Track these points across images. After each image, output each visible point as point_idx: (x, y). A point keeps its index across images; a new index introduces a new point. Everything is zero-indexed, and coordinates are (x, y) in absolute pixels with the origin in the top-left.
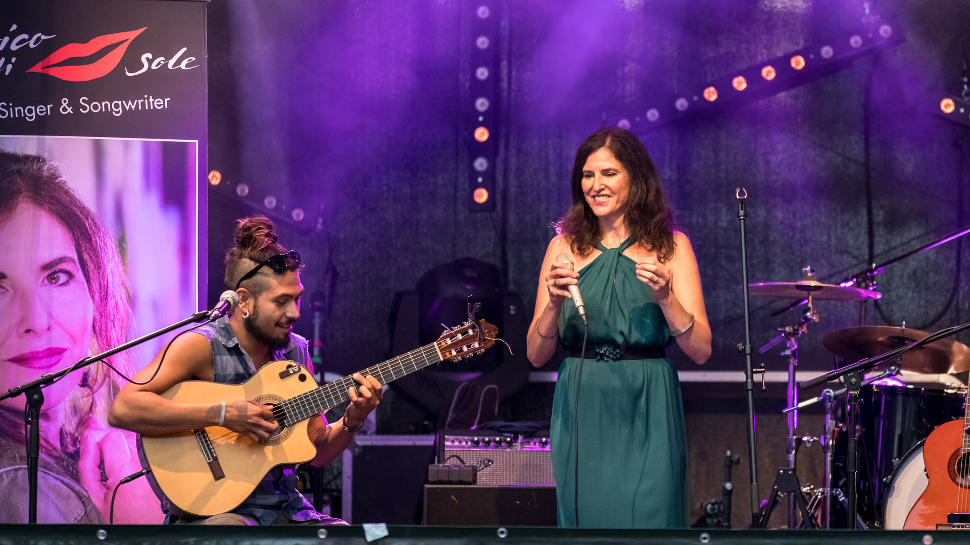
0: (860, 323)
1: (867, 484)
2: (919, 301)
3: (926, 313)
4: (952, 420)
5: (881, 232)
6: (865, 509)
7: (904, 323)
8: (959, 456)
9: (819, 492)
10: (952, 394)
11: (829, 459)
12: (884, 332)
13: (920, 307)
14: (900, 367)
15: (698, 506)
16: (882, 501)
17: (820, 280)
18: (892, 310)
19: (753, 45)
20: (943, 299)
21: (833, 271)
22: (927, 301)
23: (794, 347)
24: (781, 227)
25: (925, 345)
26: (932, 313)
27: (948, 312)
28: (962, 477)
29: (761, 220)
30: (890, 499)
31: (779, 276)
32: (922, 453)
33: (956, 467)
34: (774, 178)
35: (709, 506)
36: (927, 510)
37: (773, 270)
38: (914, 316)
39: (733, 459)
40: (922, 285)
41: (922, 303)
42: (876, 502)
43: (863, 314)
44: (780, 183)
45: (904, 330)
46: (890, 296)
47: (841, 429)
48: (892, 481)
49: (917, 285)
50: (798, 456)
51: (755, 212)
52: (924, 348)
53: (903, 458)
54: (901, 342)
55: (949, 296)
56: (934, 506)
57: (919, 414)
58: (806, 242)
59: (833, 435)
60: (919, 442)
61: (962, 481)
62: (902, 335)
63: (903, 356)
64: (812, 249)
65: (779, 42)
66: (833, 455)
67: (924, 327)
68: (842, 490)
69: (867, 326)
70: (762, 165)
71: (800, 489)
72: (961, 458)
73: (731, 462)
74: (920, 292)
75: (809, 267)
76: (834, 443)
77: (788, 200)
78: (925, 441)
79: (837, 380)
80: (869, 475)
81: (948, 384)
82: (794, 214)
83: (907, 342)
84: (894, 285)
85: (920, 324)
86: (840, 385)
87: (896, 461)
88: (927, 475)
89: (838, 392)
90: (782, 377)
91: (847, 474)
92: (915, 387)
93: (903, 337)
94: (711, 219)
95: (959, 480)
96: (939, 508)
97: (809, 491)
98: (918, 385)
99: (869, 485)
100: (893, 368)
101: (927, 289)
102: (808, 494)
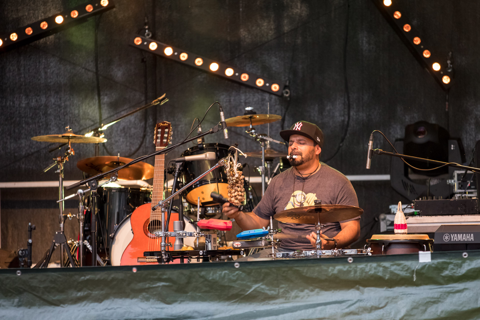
0: (96, 156)
1: (101, 238)
2: (126, 143)
3: (130, 150)
4: (144, 204)
5: (106, 108)
6: (101, 251)
7: (119, 154)
8: (149, 222)
9: (76, 243)
10: (144, 190)
11: (81, 225)
12: (108, 159)
13: (127, 146)
14: (117, 177)
15: (13, 252)
16: (109, 247)
17: (75, 133)
18: (112, 148)
19: (37, 12)
20: (139, 142)
21: (81, 128)
22: (131, 143)
23: (62, 168)
24: (54, 106)
25: (130, 166)
26: (133, 149)
27: (141, 148)
28: (151, 233)
29: (43, 102)
30: (113, 246)
31: (53, 132)
32: (130, 221)
33: (147, 228)
34: (49, 81)
35: (20, 252)
36: (133, 250)
37: (50, 129)
38: (124, 151)
39: (32, 227)
40: (128, 135)
41: (128, 144)
42: (106, 247)
43: (97, 150)
44: (52, 83)
45: (119, 158)
46: (111, 141)
47: (87, 211)
48: (114, 236)
49: (126, 134)
50: (65, 224)
51: (40, 99)
52: (129, 167)
53: (119, 224)
54: (117, 164)
55: (141, 140)
56: (136, 248)
57: (128, 202)
58: (67, 114)
59: (83, 213)
60: (128, 216)
61: (150, 235)
62: (118, 161)
63: (119, 171)
64: (70, 117)
65: (50, 10)
66: (83, 223)
67: (129, 156)
68: (89, 242)
69: (99, 156)
70: (43, 74)
71: (66, 242)
72: (150, 223)
73: (31, 228)
74: (127, 139)
75: (69, 126)
76: (84, 217)
77: (57, 92)
78: (131, 215)
79: (85, 185)
80: (102, 234)
81: (142, 185)
82: (60, 99)
83: (120, 164)
84: (113, 135)
85: (127, 155)
86: (87, 188)
87: (116, 226)
88: (132, 232)
89: (85, 191)
90: (55, 184)
91: (91, 234)
92: (125, 187)
93: (118, 162)
94: (17, 103)
95: (149, 234)
96: (139, 249)
97: (71, 243)
98: (126, 187)
99: (102, 239)
100: (113, 178)
101: (131, 136)
102: (70, 244)
